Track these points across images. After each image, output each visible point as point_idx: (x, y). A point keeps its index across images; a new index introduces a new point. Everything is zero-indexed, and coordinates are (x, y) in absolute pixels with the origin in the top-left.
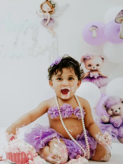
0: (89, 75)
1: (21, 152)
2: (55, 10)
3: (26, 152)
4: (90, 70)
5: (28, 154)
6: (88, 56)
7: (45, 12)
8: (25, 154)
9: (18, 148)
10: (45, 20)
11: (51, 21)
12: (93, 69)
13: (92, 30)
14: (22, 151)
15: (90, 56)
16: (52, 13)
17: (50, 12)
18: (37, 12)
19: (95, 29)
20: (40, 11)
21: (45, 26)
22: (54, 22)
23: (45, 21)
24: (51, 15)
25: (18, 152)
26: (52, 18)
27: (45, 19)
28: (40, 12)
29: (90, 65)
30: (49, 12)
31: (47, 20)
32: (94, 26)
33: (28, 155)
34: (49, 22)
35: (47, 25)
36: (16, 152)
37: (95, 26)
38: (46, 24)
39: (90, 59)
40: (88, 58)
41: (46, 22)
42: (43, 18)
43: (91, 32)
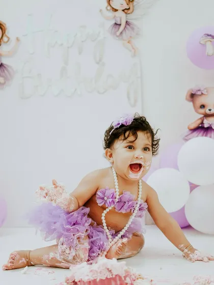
0: (202, 123)
1: (114, 276)
2: (133, 6)
3: (123, 275)
4: (203, 114)
5: (125, 277)
6: (199, 90)
7: (116, 10)
8: (120, 277)
9: (108, 269)
10: (117, 25)
11: (128, 26)
12: (208, 112)
13: (206, 42)
14: (115, 273)
15: (202, 89)
16: (129, 12)
17: (126, 11)
18: (101, 10)
19: (211, 41)
20: (106, 8)
21: (117, 36)
22: (133, 29)
23: (118, 26)
24: (127, 16)
25: (109, 277)
26: (128, 21)
27: (116, 24)
28: (107, 10)
29: (203, 106)
30: (123, 10)
31: (120, 25)
32: (208, 35)
33: (125, 279)
34: (124, 29)
35: (121, 33)
36: (106, 276)
37: (210, 35)
38: (118, 33)
39: (202, 94)
40: (199, 93)
42: (113, 22)
43: (204, 45)
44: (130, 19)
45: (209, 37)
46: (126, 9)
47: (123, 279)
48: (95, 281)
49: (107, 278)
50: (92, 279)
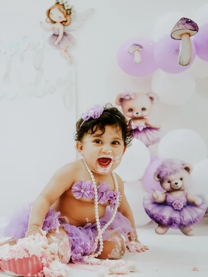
1: (30, 256)
2: (71, 19)
3: (39, 255)
4: (131, 117)
5: (41, 258)
6: (128, 95)
7: (55, 22)
8: (36, 258)
9: (25, 249)
10: (56, 35)
11: (65, 37)
12: (135, 115)
13: (134, 51)
14: (31, 254)
15: (130, 94)
16: (66, 24)
17: (64, 23)
18: (41, 23)
19: (138, 50)
20: (46, 20)
21: (55, 46)
23: (56, 37)
24: (64, 28)
25: (26, 257)
26: (65, 32)
27: (54, 35)
28: (47, 22)
29: (131, 110)
30: (61, 23)
31: (58, 36)
32: (136, 45)
33: (41, 260)
34: (62, 40)
35: (59, 43)
36: (23, 256)
37: (139, 45)
38: (56, 43)
39: (131, 98)
40: (128, 98)
41: (57, 39)
42: (52, 33)
43: (132, 54)
44: (68, 31)
45: (138, 47)
46: (64, 21)
47: (39, 259)
48: (13, 260)
49: (24, 258)
50: (11, 258)
